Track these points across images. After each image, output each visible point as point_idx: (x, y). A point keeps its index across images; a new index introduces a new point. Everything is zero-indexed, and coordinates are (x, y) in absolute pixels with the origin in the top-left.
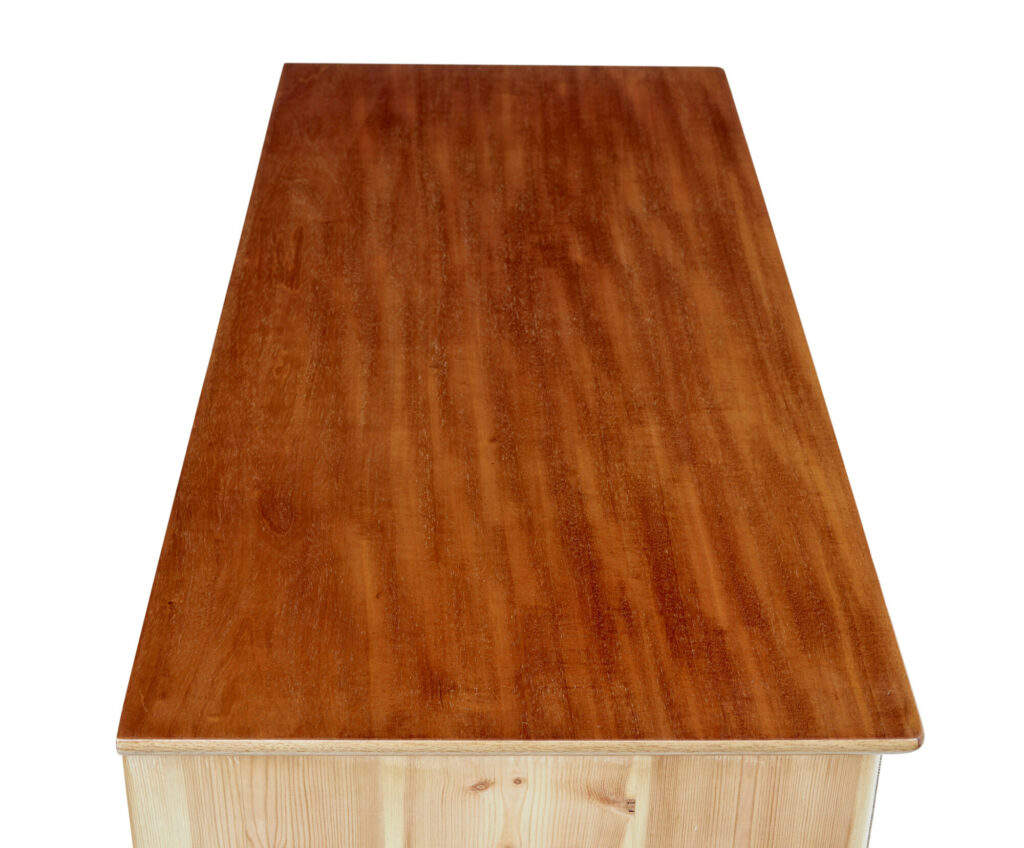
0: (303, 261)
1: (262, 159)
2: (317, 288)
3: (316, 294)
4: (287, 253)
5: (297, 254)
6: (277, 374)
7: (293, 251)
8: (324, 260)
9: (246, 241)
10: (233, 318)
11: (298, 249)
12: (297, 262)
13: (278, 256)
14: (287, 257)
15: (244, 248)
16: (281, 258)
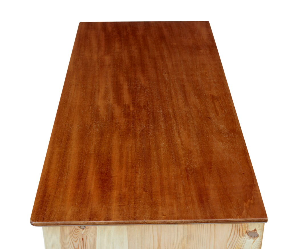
0: (212, 103)
1: (246, 147)
2: (204, 95)
3: (204, 93)
4: (218, 106)
5: (215, 106)
6: (206, 72)
7: (217, 107)
8: (206, 104)
9: (233, 110)
10: (225, 86)
11: (215, 107)
12: (214, 103)
13: (220, 104)
14: (218, 105)
15: (233, 108)
16: (219, 104)
